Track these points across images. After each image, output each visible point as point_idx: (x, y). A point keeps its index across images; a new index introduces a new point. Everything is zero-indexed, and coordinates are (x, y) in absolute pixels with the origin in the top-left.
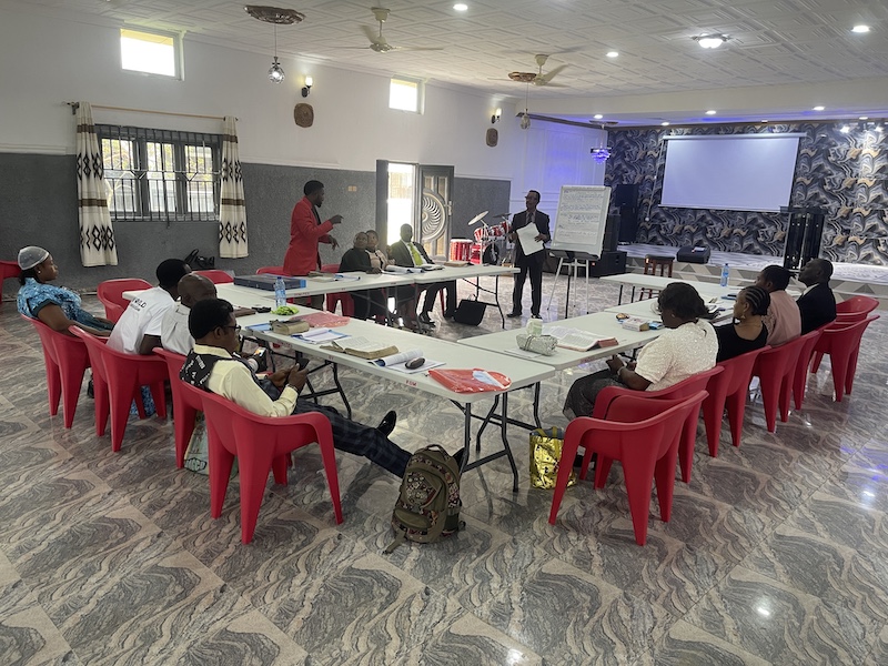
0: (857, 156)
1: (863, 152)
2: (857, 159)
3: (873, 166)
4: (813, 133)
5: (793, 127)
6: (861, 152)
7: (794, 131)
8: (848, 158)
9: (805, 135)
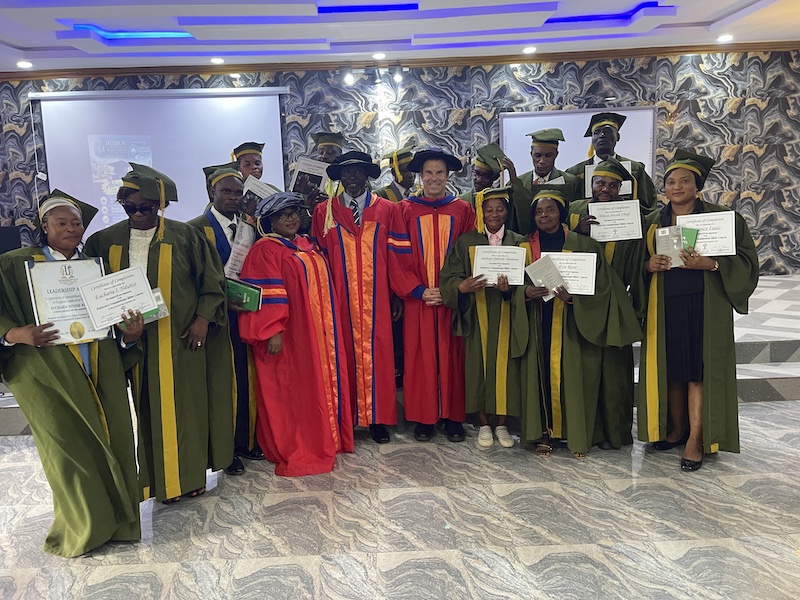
0: (372, 123)
1: (380, 118)
2: (372, 129)
3: (397, 138)
4: (299, 85)
5: (265, 77)
6: (376, 117)
7: (268, 84)
8: (359, 127)
9: (286, 90)
